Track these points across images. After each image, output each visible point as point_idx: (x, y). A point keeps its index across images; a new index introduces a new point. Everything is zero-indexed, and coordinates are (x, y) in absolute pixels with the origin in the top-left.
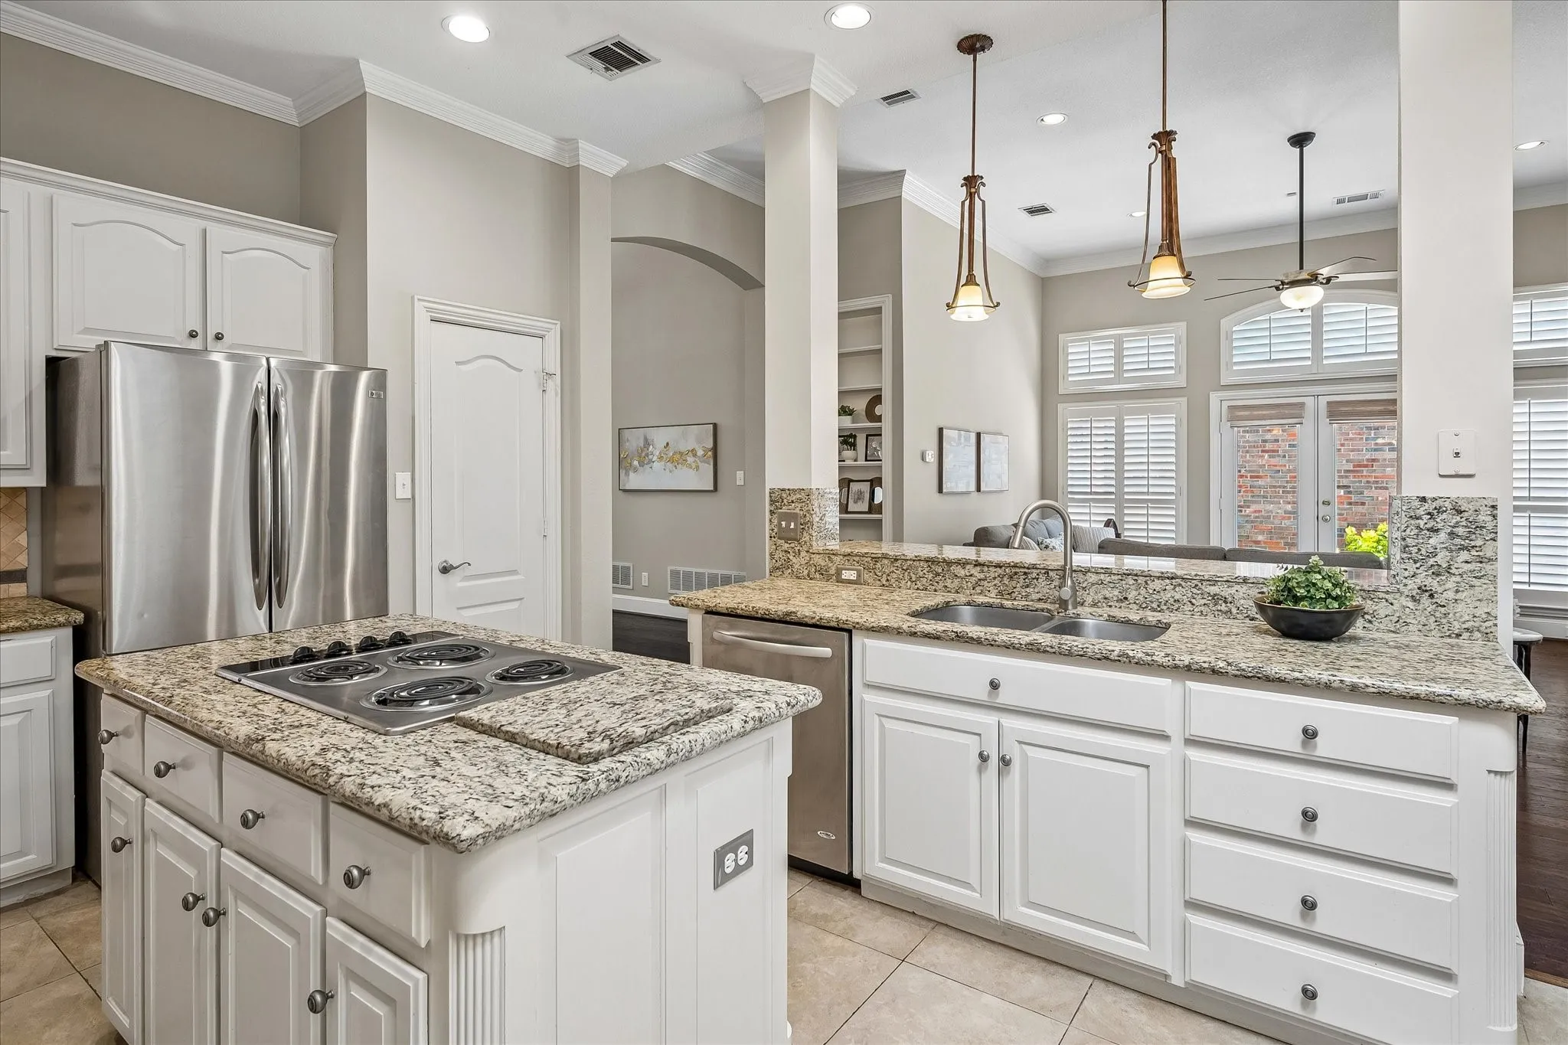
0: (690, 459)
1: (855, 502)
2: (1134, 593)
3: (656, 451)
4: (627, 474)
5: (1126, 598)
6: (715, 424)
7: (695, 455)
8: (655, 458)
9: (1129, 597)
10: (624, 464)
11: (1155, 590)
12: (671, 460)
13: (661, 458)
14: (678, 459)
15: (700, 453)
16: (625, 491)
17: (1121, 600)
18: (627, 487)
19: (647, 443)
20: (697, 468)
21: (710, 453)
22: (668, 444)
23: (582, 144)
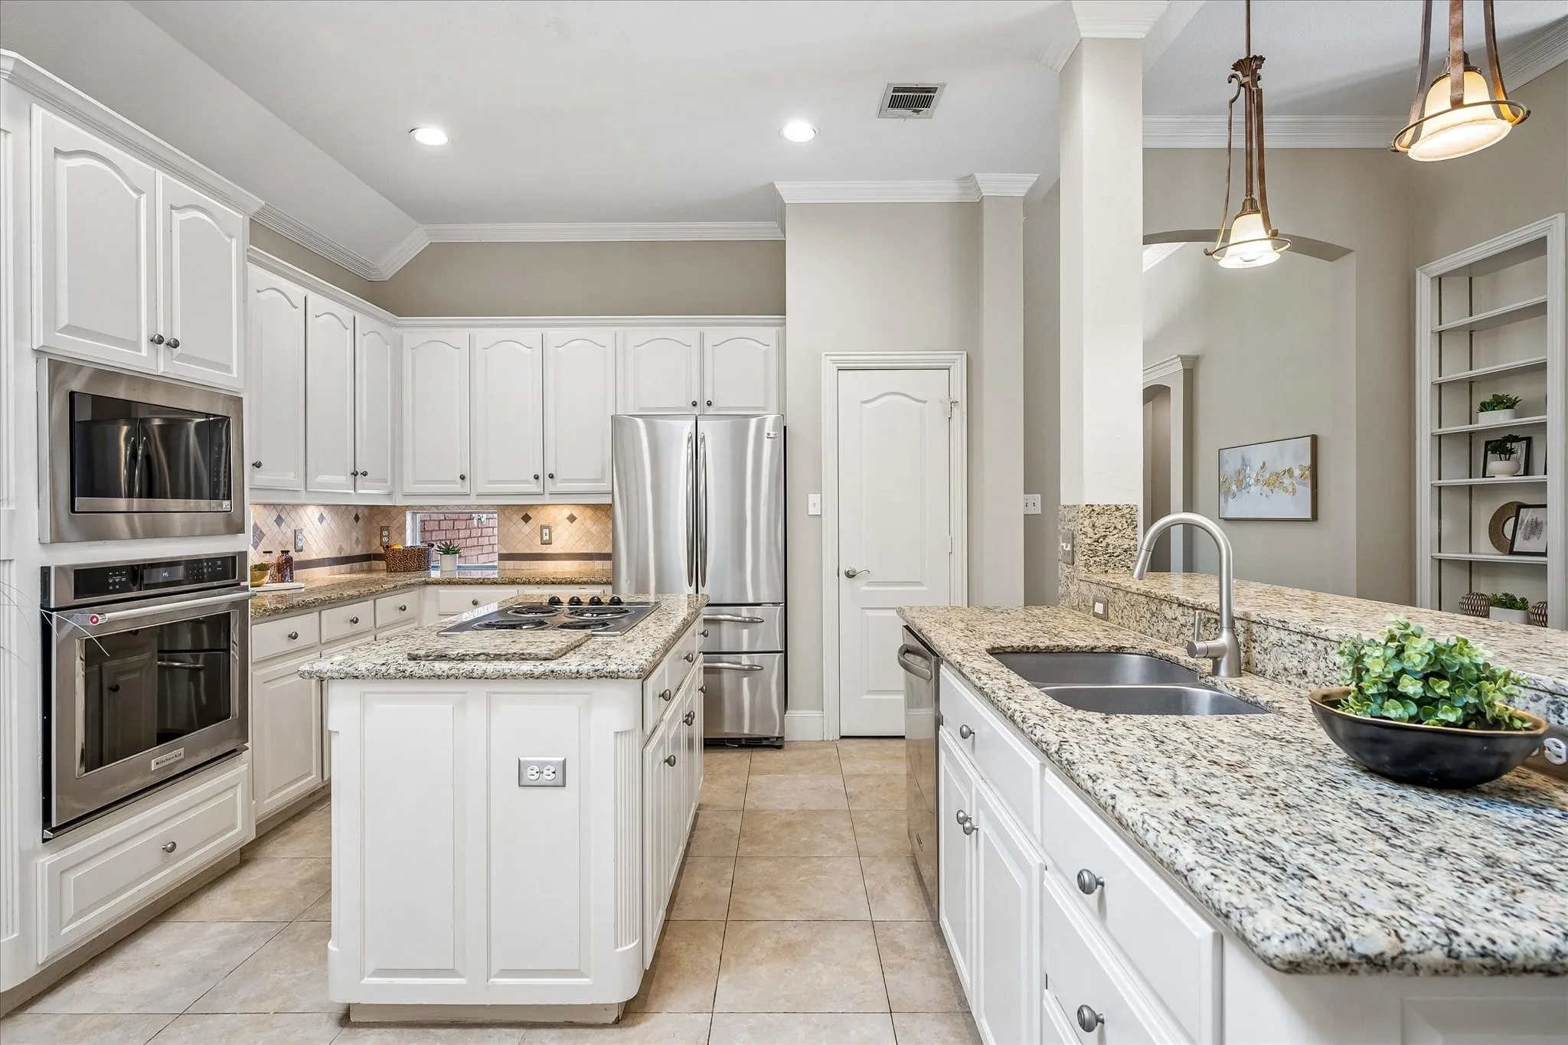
0: (1287, 481)
1: (1526, 538)
2: (1313, 665)
3: (1252, 473)
4: (1226, 501)
5: (1305, 673)
6: (1315, 435)
7: (1291, 476)
8: (1252, 481)
9: (1309, 670)
10: (1223, 489)
11: (1335, 664)
12: (1267, 483)
13: (1257, 481)
14: (1274, 481)
15: (1297, 472)
16: (1226, 520)
17: (1300, 674)
18: (1228, 515)
19: (1245, 463)
20: (1294, 491)
21: (1308, 473)
22: (1264, 464)
23: (978, 176)
